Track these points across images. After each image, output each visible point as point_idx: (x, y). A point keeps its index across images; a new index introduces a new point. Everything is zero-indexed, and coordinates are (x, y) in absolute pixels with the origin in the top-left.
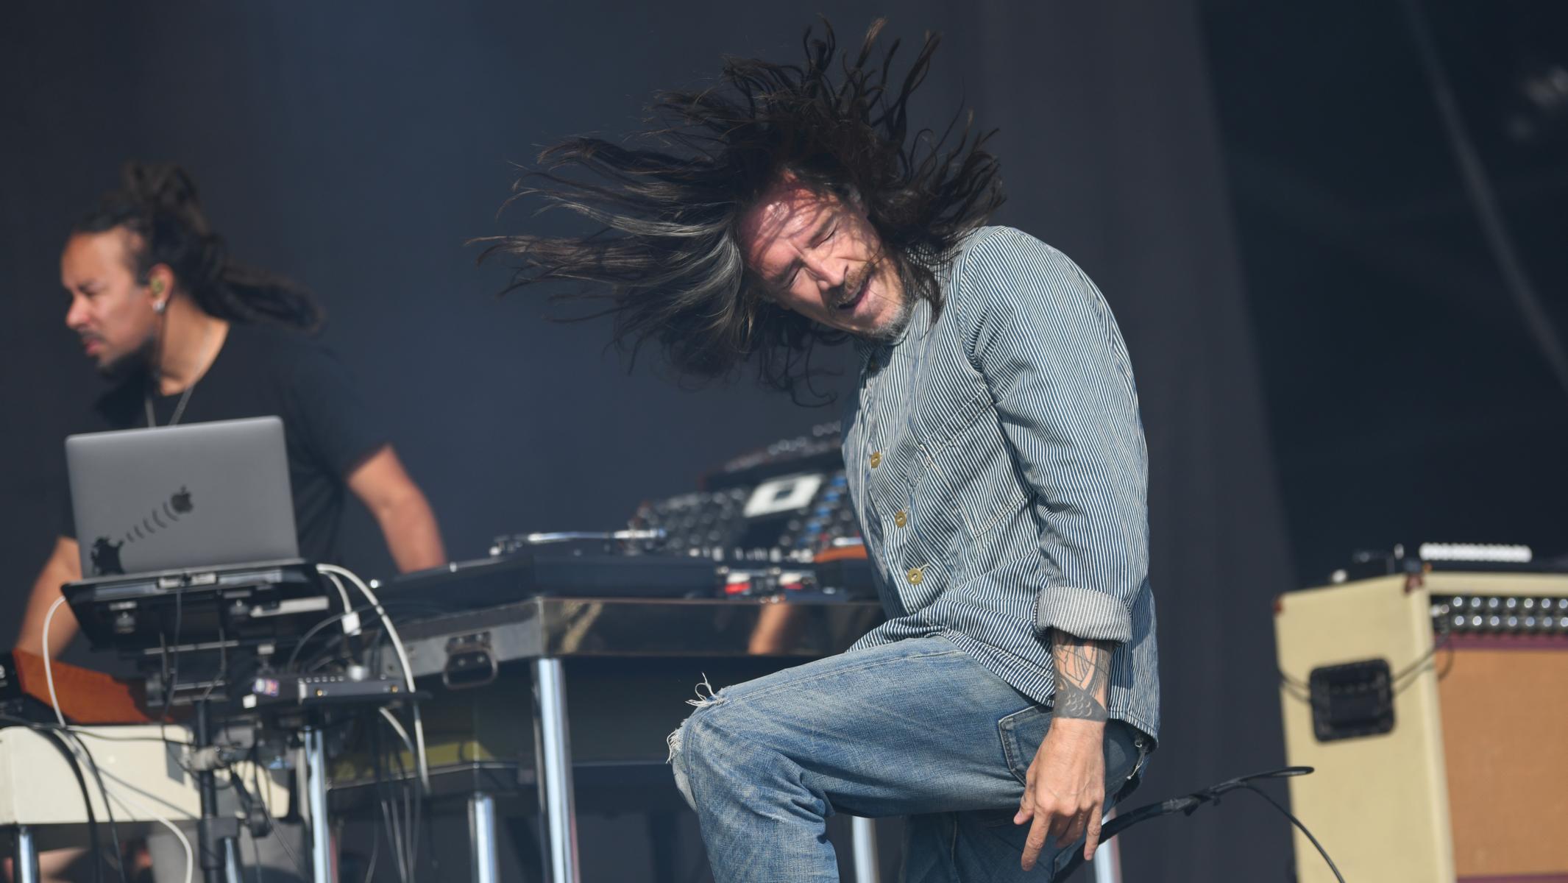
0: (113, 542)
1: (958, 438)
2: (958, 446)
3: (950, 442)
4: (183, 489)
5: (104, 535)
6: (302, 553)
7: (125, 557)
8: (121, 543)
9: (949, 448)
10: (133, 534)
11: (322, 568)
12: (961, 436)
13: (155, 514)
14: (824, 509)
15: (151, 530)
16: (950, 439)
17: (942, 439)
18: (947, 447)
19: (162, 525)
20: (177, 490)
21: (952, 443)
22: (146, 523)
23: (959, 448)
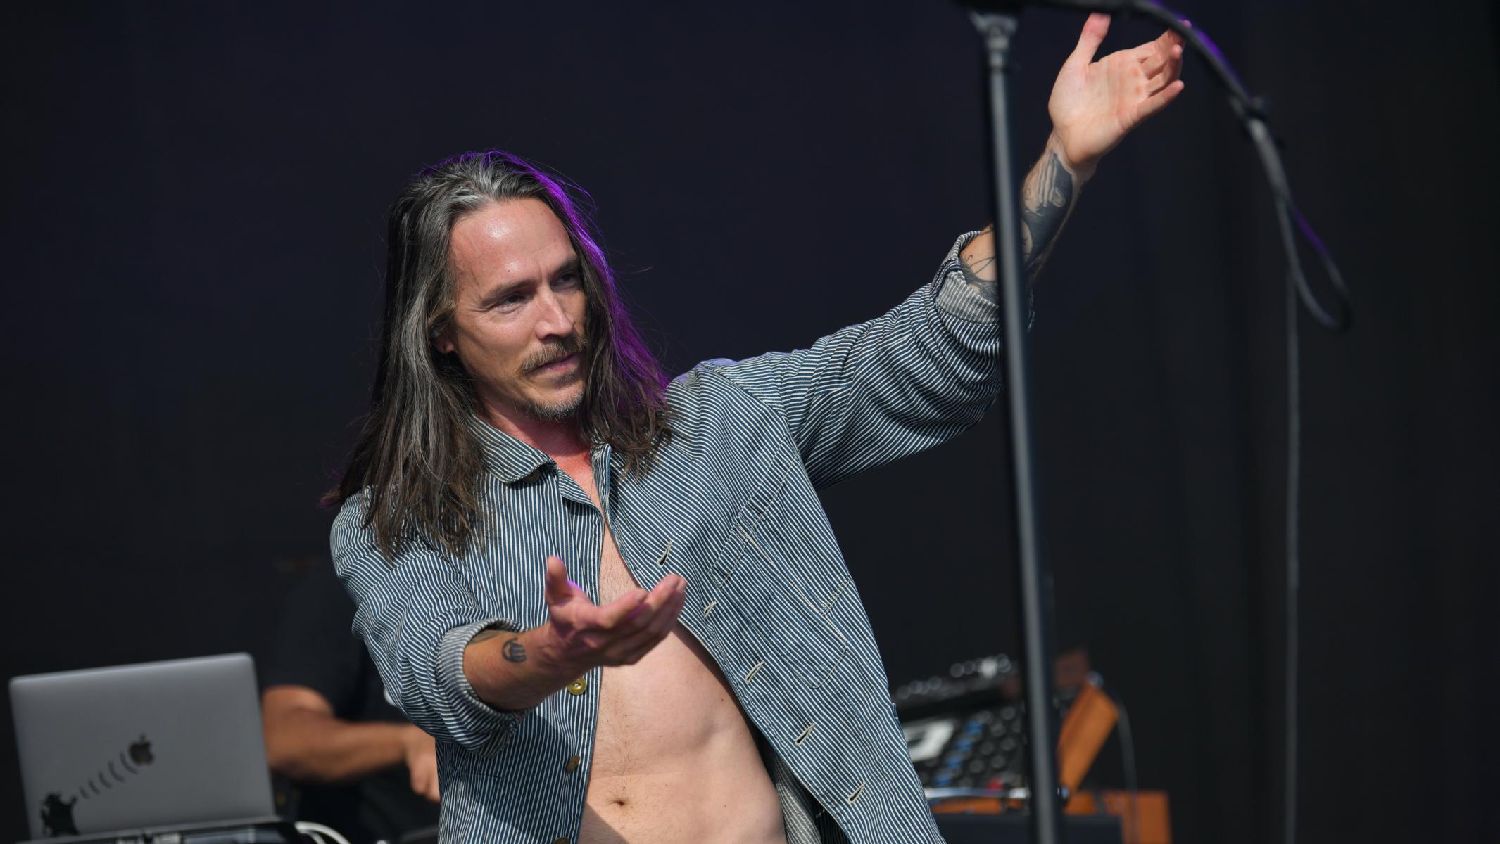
0: (65, 799)
1: (770, 509)
2: (772, 519)
3: (762, 516)
4: (143, 737)
5: (54, 790)
6: (279, 810)
7: (80, 815)
8: (74, 800)
9: (763, 523)
10: (88, 790)
11: (302, 827)
12: (773, 506)
13: (111, 766)
14: (955, 759)
15: (107, 785)
16: (762, 513)
17: (753, 514)
18: (760, 522)
19: (119, 778)
20: (135, 739)
21: (765, 516)
22: (101, 777)
23: (774, 520)
